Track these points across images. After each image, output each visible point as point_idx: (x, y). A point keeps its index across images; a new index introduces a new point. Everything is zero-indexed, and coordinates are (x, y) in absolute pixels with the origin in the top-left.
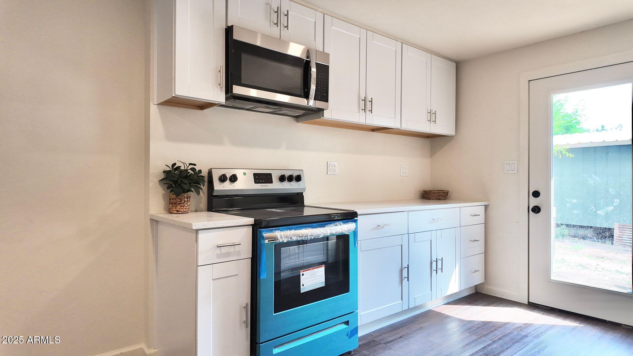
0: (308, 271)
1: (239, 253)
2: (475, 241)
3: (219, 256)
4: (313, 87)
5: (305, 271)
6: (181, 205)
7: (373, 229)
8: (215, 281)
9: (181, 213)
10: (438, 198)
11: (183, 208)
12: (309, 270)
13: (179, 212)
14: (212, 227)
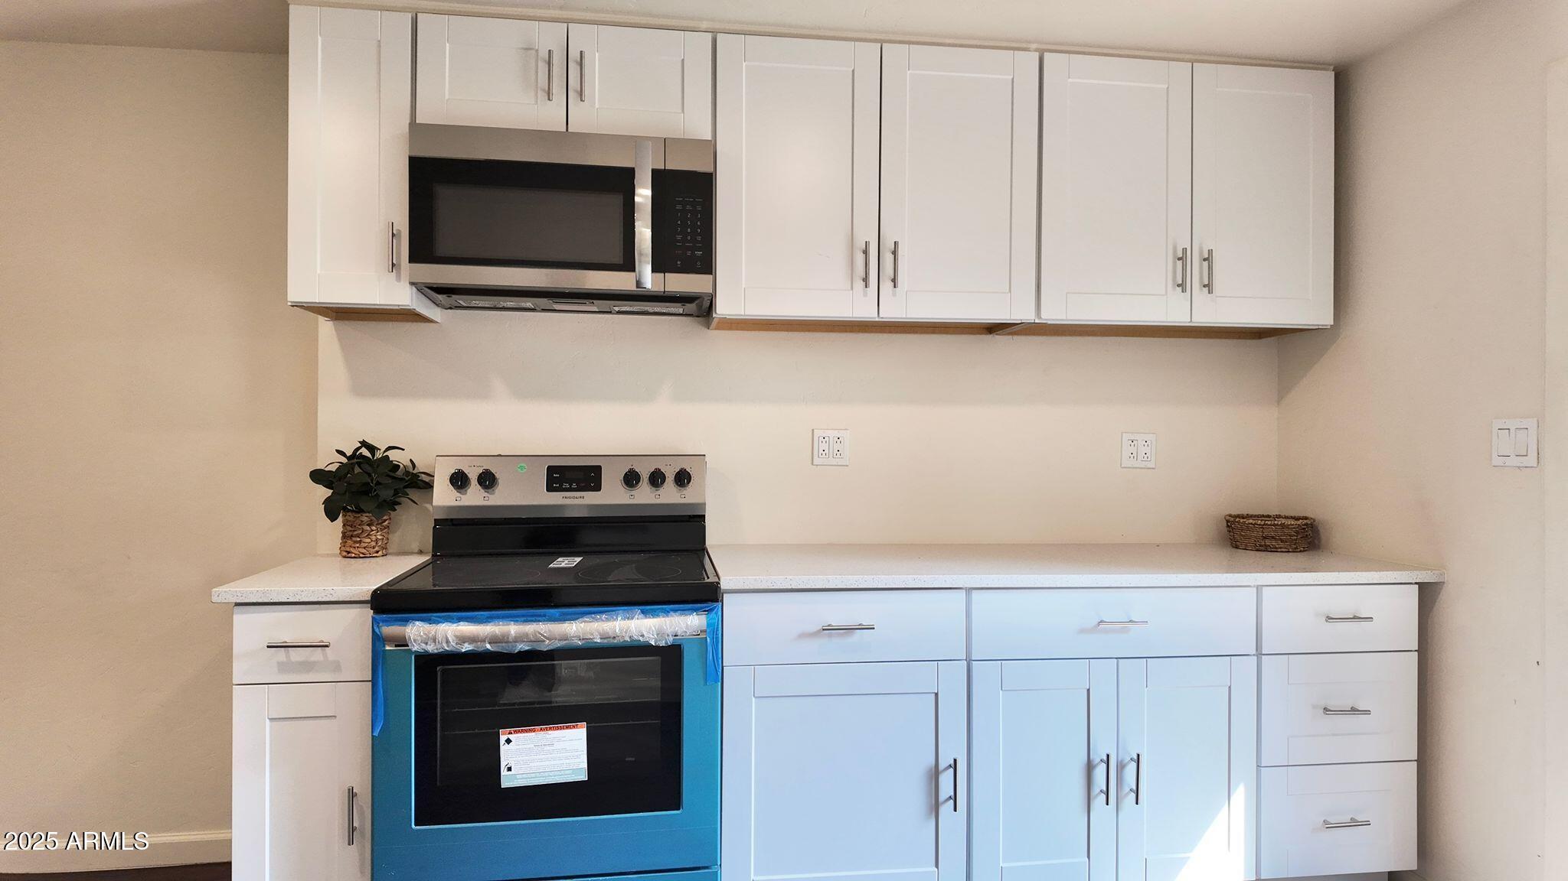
0: (526, 734)
1: (337, 667)
2: (1354, 710)
3: (283, 667)
4: (644, 233)
5: (515, 732)
6: (354, 539)
7: (805, 636)
8: (275, 723)
9: (355, 557)
10: (1260, 546)
11: (358, 545)
12: (530, 731)
13: (350, 555)
14: (260, 601)
